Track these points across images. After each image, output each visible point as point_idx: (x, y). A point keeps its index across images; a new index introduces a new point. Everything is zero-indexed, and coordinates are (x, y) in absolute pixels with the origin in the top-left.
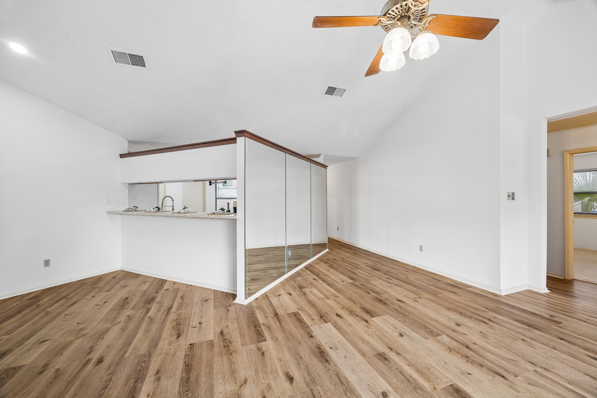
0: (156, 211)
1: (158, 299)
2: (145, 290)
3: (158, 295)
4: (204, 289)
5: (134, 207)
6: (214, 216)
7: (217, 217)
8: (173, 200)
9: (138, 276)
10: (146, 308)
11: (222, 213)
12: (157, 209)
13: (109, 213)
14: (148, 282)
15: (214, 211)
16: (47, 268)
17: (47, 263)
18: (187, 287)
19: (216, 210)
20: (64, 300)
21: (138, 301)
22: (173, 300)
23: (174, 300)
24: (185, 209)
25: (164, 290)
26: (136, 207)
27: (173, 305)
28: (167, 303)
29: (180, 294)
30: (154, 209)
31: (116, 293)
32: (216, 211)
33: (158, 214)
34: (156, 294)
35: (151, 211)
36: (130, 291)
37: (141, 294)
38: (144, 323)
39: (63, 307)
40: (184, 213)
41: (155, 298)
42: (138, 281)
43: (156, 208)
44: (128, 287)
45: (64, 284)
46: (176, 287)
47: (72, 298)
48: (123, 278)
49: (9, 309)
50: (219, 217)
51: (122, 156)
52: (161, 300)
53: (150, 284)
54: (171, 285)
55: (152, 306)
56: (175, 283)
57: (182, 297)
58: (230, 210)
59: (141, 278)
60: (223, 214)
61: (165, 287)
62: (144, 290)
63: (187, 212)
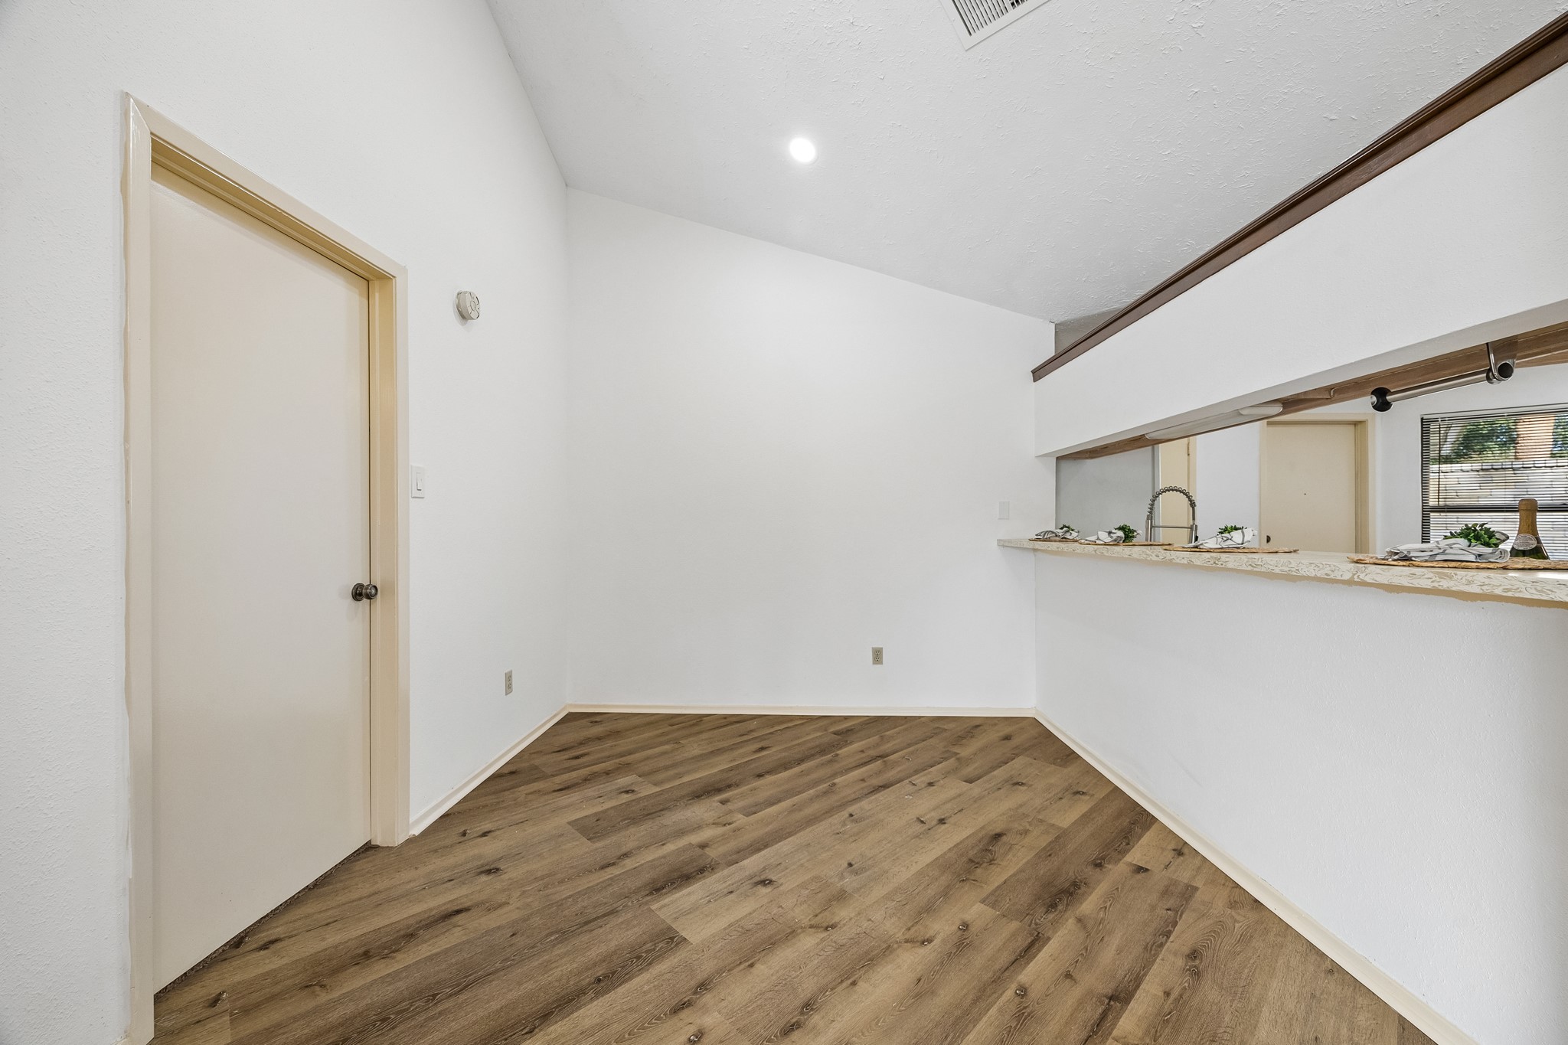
0: (1116, 543)
1: (1088, 905)
2: (1067, 829)
3: (1099, 882)
4: (1331, 972)
5: (1062, 529)
6: (1400, 575)
7: (1425, 584)
8: (1193, 504)
9: (1067, 756)
10: (1033, 926)
11: (1472, 558)
12: (1121, 534)
13: (1004, 544)
14: (1086, 798)
15: (1412, 545)
16: (878, 666)
17: (877, 656)
18: (1233, 905)
19: (1425, 538)
20: (879, 762)
21: (1021, 871)
22: (1146, 948)
23: (1152, 950)
24: (1226, 535)
25: (1130, 864)
26: (1068, 527)
27: (1137, 981)
28: (1119, 951)
29: (1184, 936)
30: (1110, 533)
31: (984, 797)
32: (1425, 546)
33: (1122, 550)
34: (1090, 870)
35: (1098, 542)
36: (1020, 811)
37: (1044, 841)
38: (993, 1011)
39: (865, 784)
40: (1223, 550)
41: (1083, 889)
42: (1058, 777)
43: (1120, 529)
44: (1025, 788)
45: (906, 717)
46: (1183, 873)
47: (896, 763)
48: (1026, 750)
49: (796, 745)
50: (1445, 584)
51: (1038, 373)
52: (1101, 914)
53: (1091, 811)
54: (1163, 849)
55: (1055, 924)
56: (1181, 849)
57: (1194, 955)
58: (1547, 548)
59: (1072, 770)
60: (1481, 564)
61: (1136, 855)
62: (1059, 828)
63: (1237, 549)
